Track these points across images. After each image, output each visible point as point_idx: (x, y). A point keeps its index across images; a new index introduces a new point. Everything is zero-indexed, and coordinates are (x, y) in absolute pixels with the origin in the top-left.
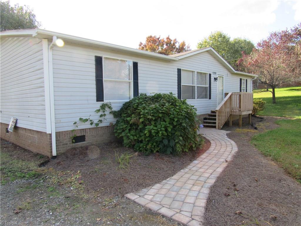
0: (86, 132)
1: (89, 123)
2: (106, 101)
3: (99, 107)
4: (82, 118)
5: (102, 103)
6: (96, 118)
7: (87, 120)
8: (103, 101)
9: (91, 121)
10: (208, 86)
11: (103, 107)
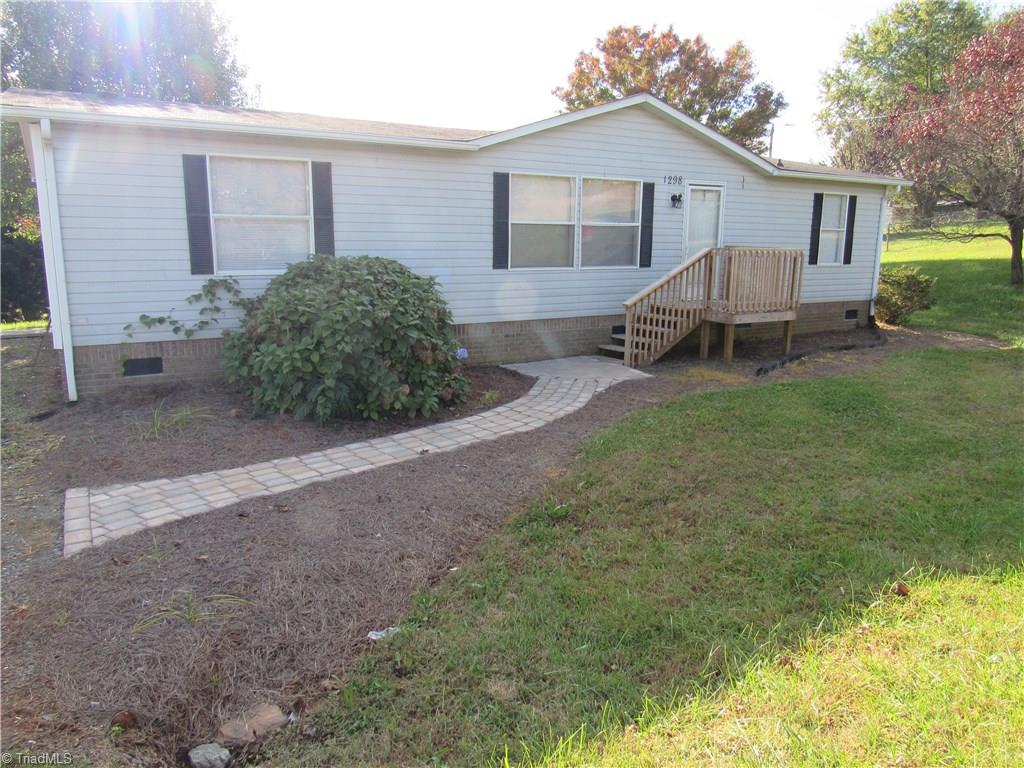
0: (161, 350)
1: (168, 327)
2: (219, 274)
3: (200, 288)
4: (147, 314)
5: (209, 277)
6: (189, 317)
7: (161, 321)
8: (212, 273)
9: (173, 323)
10: (638, 224)
11: (211, 289)
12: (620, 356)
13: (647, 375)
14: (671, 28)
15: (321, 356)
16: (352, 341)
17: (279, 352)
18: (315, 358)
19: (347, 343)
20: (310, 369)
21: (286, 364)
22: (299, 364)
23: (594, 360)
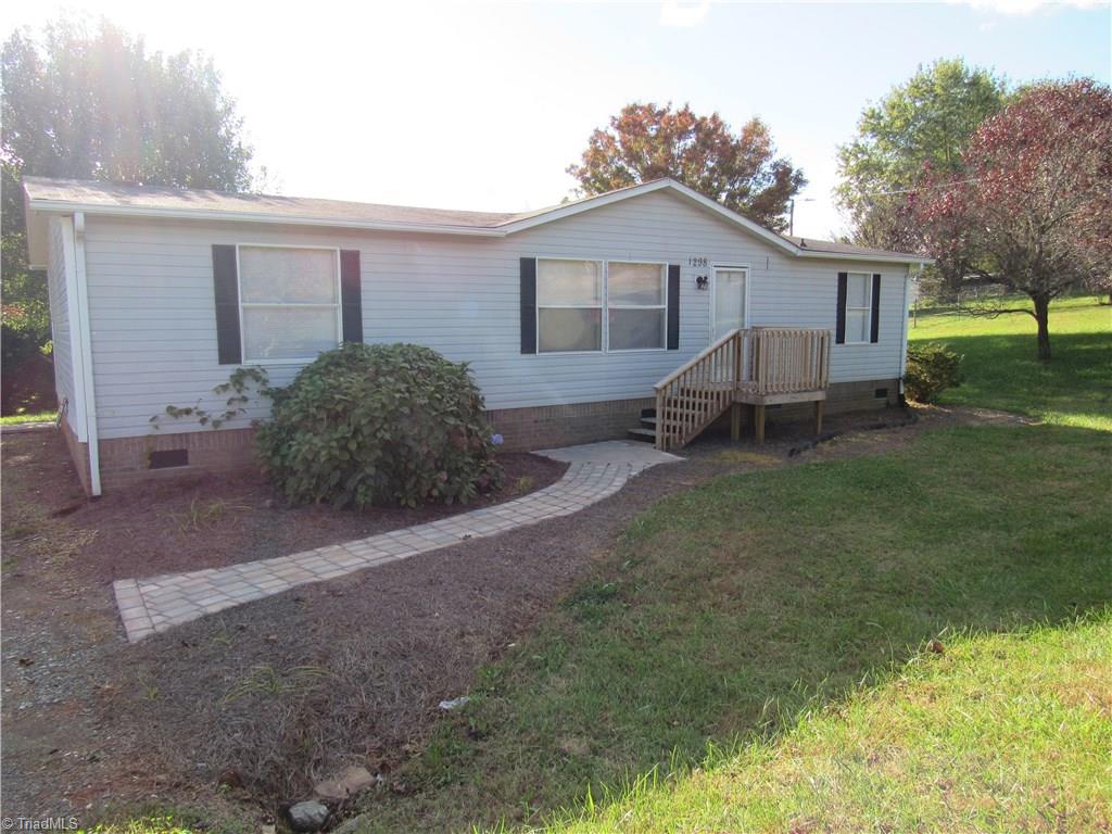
0: (187, 441)
1: (194, 418)
2: (246, 363)
3: (229, 378)
4: (174, 405)
5: (236, 366)
6: (216, 407)
7: (188, 412)
8: (239, 362)
9: (200, 413)
10: (665, 306)
11: (238, 379)
12: (652, 440)
13: (680, 458)
14: (687, 106)
15: (359, 444)
16: (390, 428)
17: (316, 440)
18: (353, 446)
19: (385, 430)
20: (347, 456)
21: (323, 453)
22: (336, 453)
23: (624, 445)
